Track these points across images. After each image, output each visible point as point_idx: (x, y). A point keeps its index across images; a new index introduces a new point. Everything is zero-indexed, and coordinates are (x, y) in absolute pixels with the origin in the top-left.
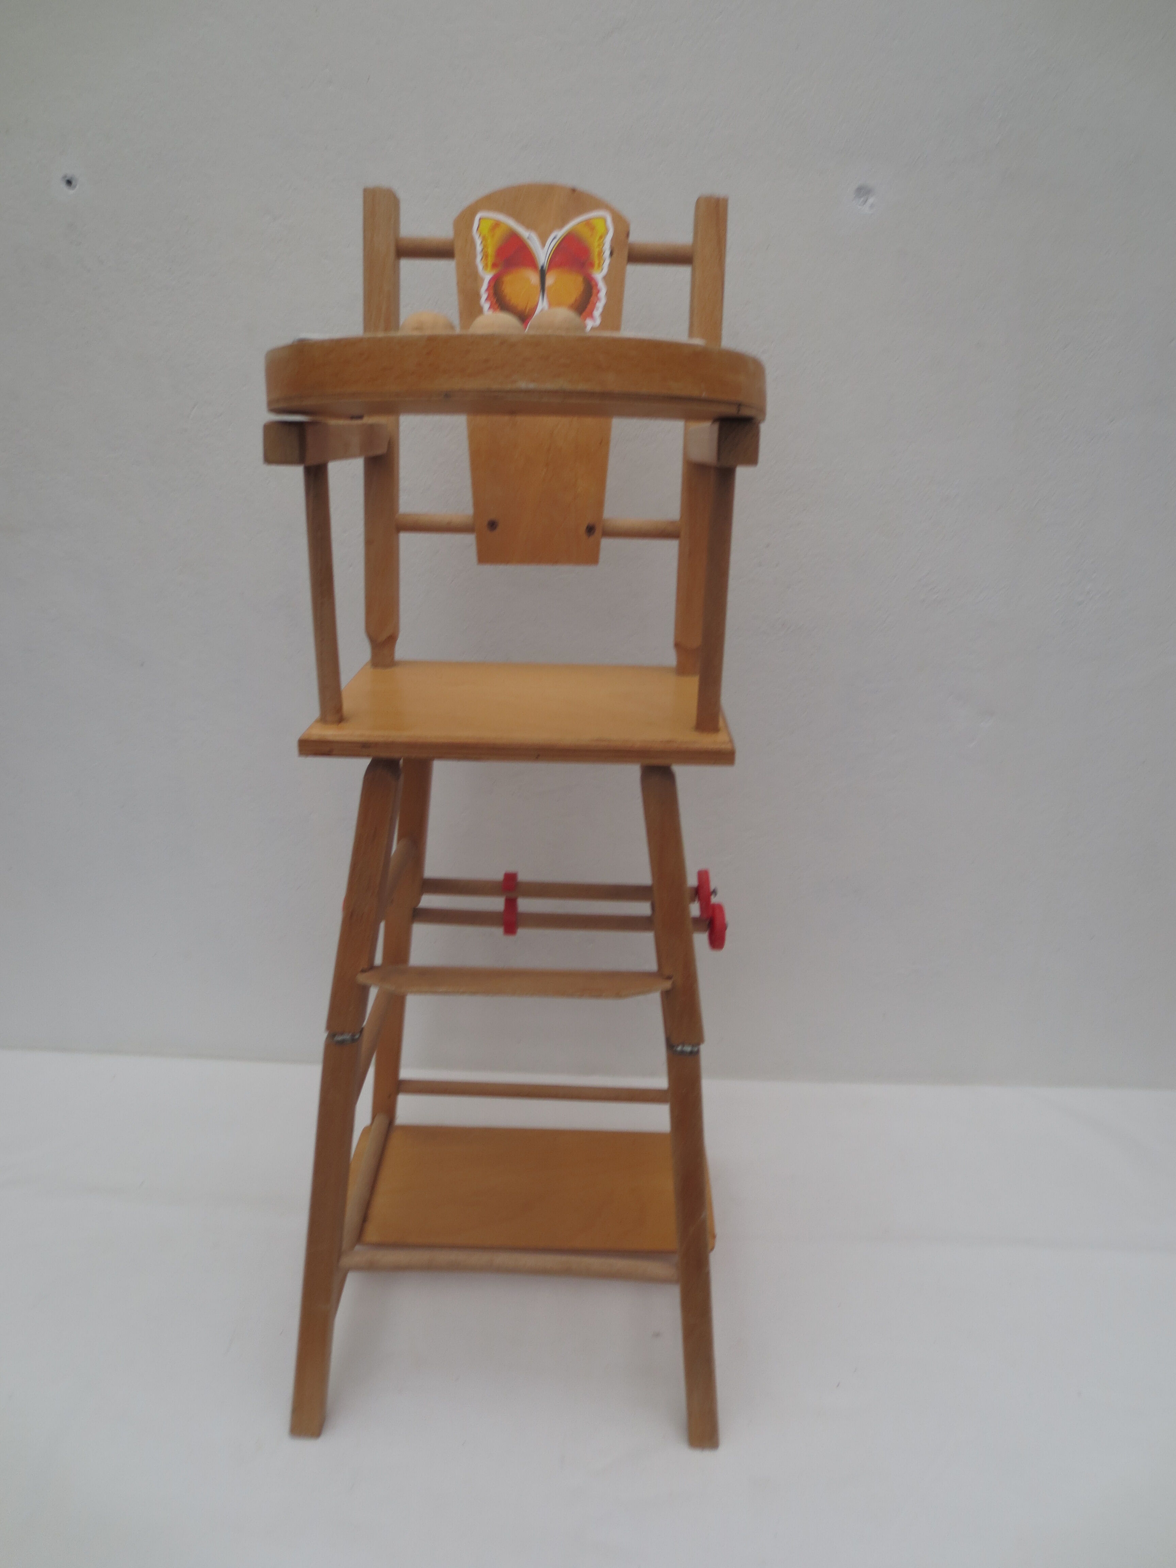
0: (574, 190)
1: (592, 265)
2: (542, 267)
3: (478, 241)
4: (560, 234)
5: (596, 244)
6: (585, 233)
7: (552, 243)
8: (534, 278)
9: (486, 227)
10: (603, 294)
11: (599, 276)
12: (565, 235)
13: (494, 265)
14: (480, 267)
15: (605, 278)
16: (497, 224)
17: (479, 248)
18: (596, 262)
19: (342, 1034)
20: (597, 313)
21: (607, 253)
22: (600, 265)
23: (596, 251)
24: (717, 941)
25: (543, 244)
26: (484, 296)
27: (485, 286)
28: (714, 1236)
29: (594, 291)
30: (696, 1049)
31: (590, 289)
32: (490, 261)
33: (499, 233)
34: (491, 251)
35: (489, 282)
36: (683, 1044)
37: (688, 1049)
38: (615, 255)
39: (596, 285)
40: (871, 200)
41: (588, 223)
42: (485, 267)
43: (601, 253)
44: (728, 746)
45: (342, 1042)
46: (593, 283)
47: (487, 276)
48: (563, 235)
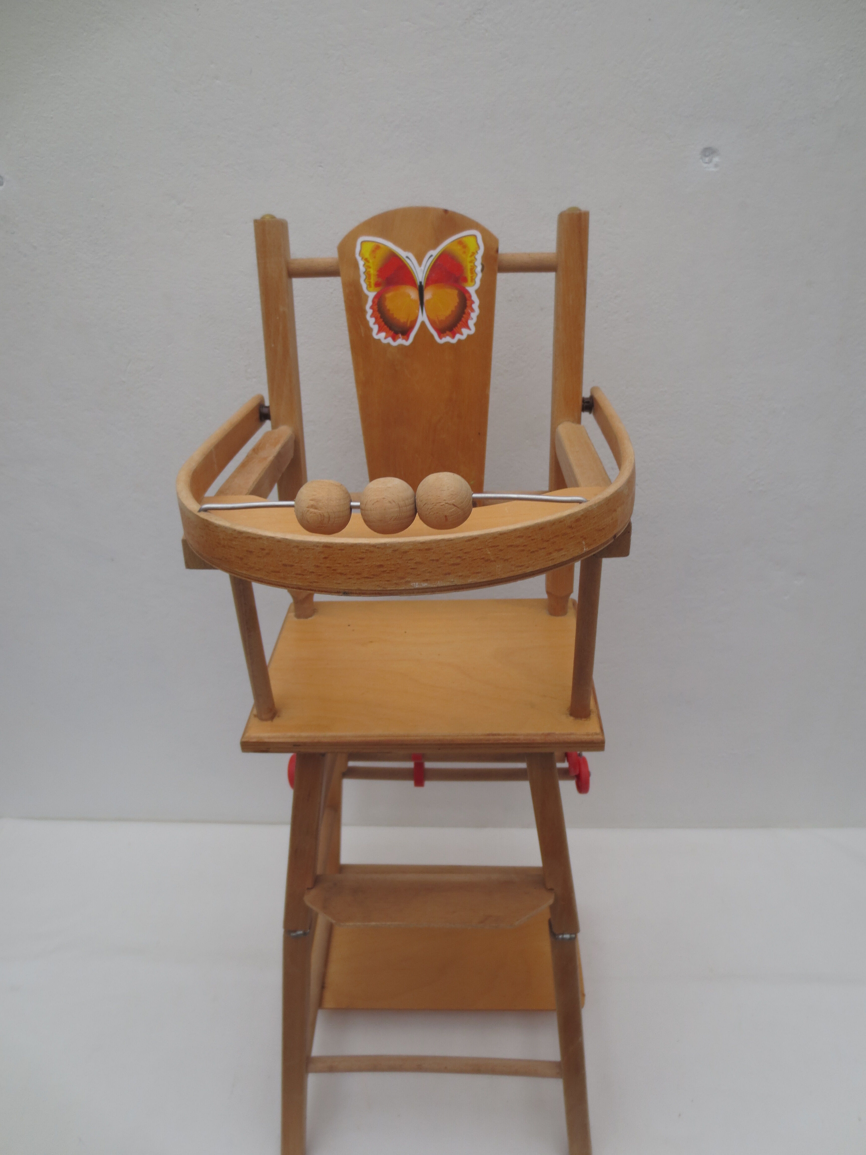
0: (446, 211)
1: (465, 280)
2: (421, 283)
3: (361, 263)
4: (435, 253)
5: (469, 259)
6: (458, 251)
7: (428, 261)
8: (414, 294)
9: (368, 249)
10: (476, 306)
11: (472, 289)
12: (440, 252)
13: (377, 285)
14: (364, 286)
15: (477, 292)
16: (378, 247)
17: (362, 269)
18: (469, 279)
19: (295, 931)
20: (471, 323)
21: (479, 269)
22: (473, 280)
23: (469, 266)
24: (583, 786)
25: (420, 263)
26: (370, 312)
27: (370, 303)
28: (584, 995)
29: (468, 303)
30: (573, 936)
31: (464, 301)
32: (373, 280)
33: (380, 255)
34: (373, 271)
35: (373, 301)
36: (563, 934)
37: (567, 936)
38: (485, 269)
39: (470, 296)
40: (716, 159)
41: (460, 242)
42: (369, 286)
43: (473, 270)
44: (600, 737)
45: (298, 937)
46: (467, 295)
47: (371, 295)
48: (439, 252)
